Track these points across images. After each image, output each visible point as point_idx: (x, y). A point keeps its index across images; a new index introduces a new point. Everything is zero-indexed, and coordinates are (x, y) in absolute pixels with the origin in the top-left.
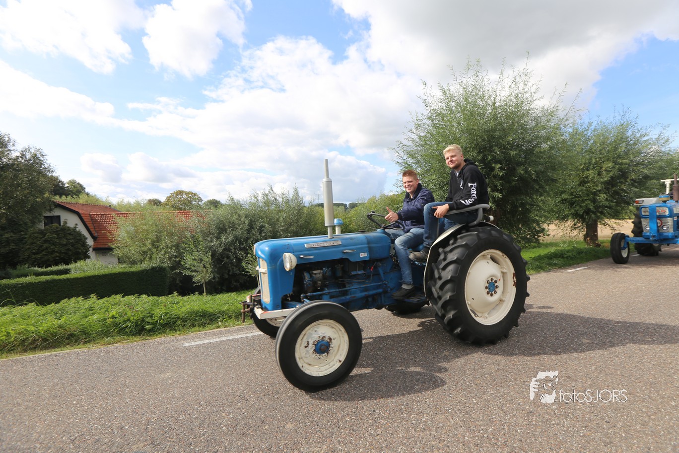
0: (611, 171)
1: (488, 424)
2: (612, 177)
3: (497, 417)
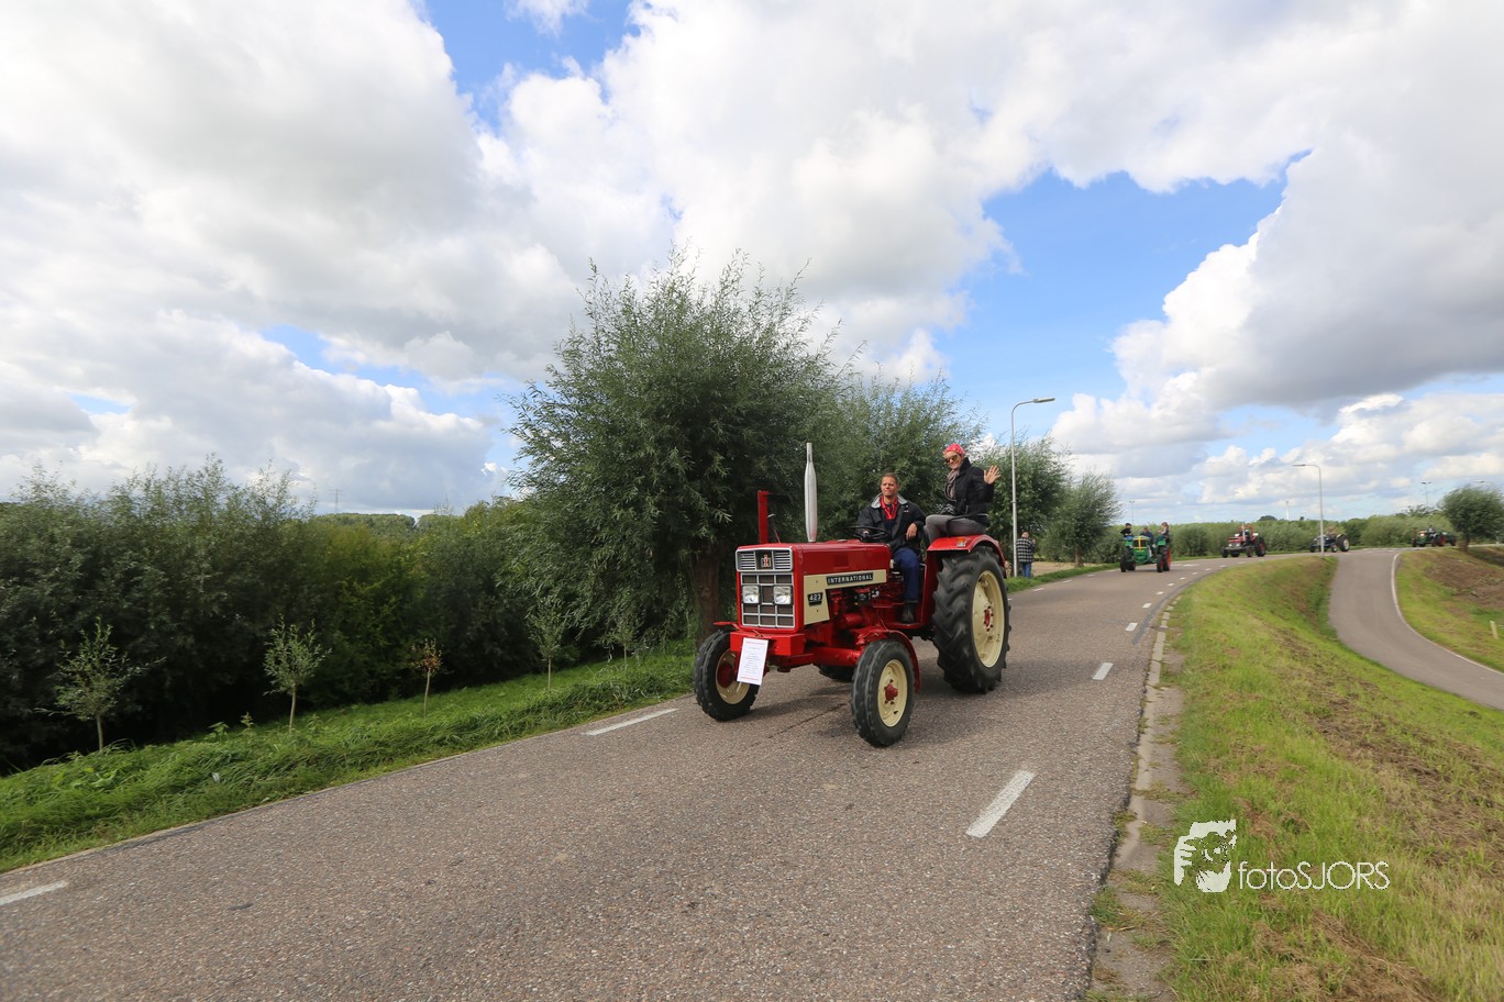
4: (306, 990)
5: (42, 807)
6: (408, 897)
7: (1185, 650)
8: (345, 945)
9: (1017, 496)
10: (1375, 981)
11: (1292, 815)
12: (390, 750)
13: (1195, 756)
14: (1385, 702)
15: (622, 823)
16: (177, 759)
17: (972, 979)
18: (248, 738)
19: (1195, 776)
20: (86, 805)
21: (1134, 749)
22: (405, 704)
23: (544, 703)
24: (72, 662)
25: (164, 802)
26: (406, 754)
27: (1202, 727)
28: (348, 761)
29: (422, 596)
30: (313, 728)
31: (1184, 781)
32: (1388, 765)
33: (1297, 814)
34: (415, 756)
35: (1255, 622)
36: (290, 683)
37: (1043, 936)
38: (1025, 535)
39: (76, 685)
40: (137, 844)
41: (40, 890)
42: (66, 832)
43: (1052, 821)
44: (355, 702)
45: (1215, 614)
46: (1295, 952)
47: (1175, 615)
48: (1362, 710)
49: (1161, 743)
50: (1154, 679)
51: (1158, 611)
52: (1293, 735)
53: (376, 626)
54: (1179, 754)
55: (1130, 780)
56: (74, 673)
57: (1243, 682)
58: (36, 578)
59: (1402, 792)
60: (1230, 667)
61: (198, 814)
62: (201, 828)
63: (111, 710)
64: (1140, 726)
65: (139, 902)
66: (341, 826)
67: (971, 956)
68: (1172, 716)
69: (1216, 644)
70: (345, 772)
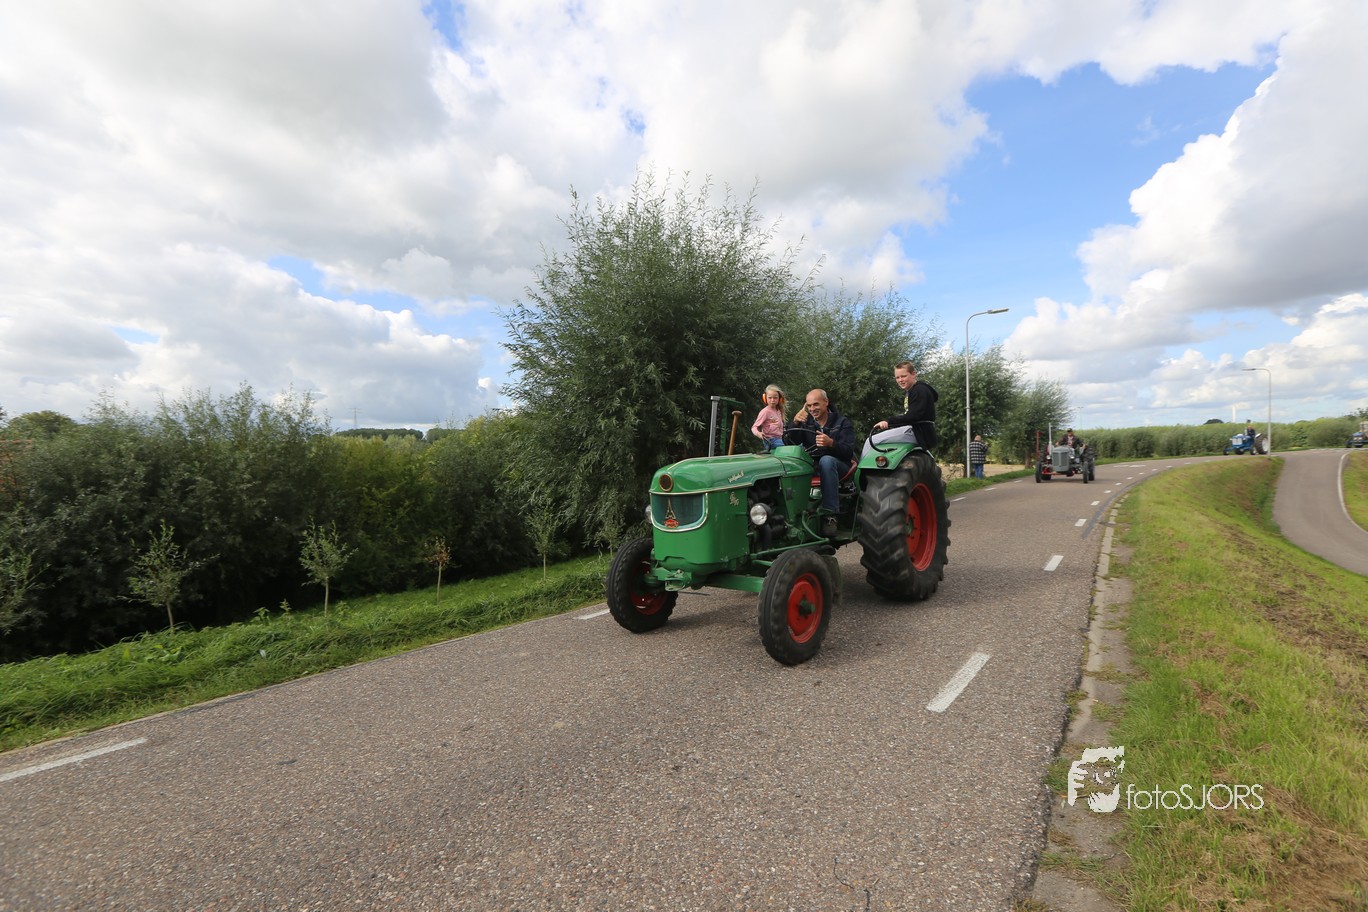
1: (604, 848)
3: (625, 830)
4: (344, 833)
5: (123, 677)
6: (427, 757)
7: (1133, 544)
8: (374, 797)
9: (971, 402)
10: (1327, 851)
11: (1242, 696)
12: (408, 632)
13: (1145, 641)
14: (1331, 593)
15: (612, 696)
16: (231, 638)
17: (934, 839)
18: (288, 619)
19: (1144, 660)
20: (158, 676)
21: (1085, 634)
22: (422, 594)
23: (540, 592)
24: (143, 557)
25: (221, 674)
26: (421, 635)
27: (1151, 614)
28: (373, 641)
29: (431, 500)
30: (342, 613)
31: (1134, 663)
32: (1336, 651)
33: (1247, 695)
34: (430, 637)
35: (1202, 518)
36: (323, 576)
37: (1001, 802)
38: (978, 438)
39: (148, 577)
40: (201, 709)
41: (125, 745)
42: (142, 698)
43: (1007, 698)
44: (379, 592)
45: (1163, 511)
46: (1247, 822)
47: (1122, 512)
48: (1309, 600)
49: (1111, 629)
50: (1104, 569)
51: (1107, 508)
52: (1242, 623)
53: (393, 526)
54: (1128, 640)
55: (1082, 661)
56: (146, 567)
57: (1191, 575)
58: (109, 488)
59: (1350, 676)
60: (1178, 560)
61: (250, 684)
62: (252, 696)
63: (177, 598)
64: (1090, 613)
65: (204, 756)
66: (369, 696)
67: (932, 818)
68: (1121, 604)
69: (1163, 538)
70: (371, 650)
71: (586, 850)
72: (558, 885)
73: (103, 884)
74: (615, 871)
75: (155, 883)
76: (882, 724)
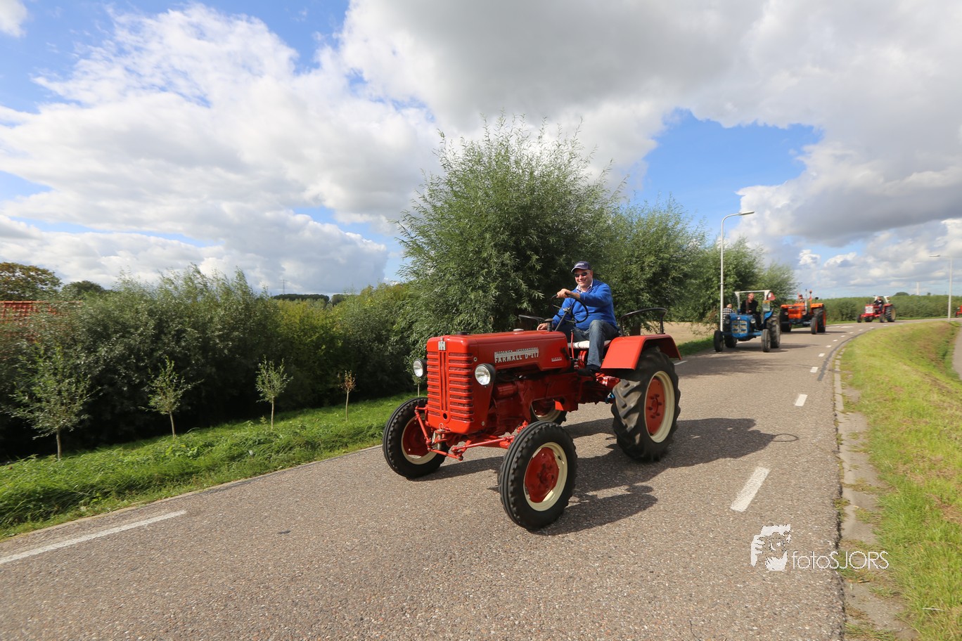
0: (653, 267)
1: (520, 606)
2: (654, 273)
3: (532, 593)
4: (334, 586)
5: (164, 467)
6: (379, 532)
7: (859, 387)
8: (349, 560)
9: (724, 280)
12: (345, 440)
13: (887, 462)
16: (228, 441)
17: (760, 609)
20: (185, 466)
21: (838, 455)
22: (334, 409)
24: (155, 381)
25: (226, 467)
26: (355, 442)
27: (888, 441)
28: (322, 446)
29: (340, 345)
31: (881, 479)
34: (359, 444)
35: (905, 367)
36: (271, 396)
37: (804, 583)
38: (729, 306)
39: (158, 394)
40: (217, 491)
41: (173, 515)
42: (177, 481)
43: (790, 503)
44: (305, 408)
45: (875, 362)
47: (843, 362)
49: (855, 452)
50: (840, 407)
51: (831, 359)
53: (314, 362)
54: (872, 460)
55: (840, 476)
56: (157, 388)
57: (911, 412)
58: (132, 334)
60: (898, 401)
61: (245, 474)
62: (249, 483)
63: (177, 409)
64: (837, 439)
65: (227, 526)
66: (329, 486)
67: (756, 593)
68: (860, 433)
69: (882, 383)
70: (322, 453)
71: (507, 607)
72: (493, 632)
73: (181, 615)
74: (531, 624)
75: (215, 616)
76: (701, 519)
